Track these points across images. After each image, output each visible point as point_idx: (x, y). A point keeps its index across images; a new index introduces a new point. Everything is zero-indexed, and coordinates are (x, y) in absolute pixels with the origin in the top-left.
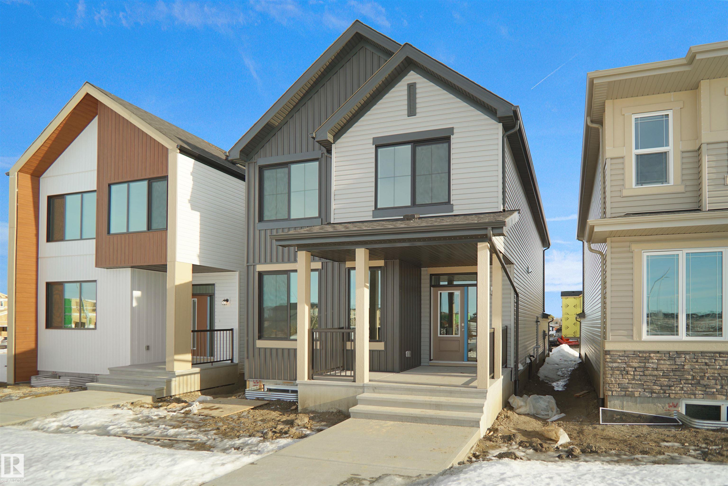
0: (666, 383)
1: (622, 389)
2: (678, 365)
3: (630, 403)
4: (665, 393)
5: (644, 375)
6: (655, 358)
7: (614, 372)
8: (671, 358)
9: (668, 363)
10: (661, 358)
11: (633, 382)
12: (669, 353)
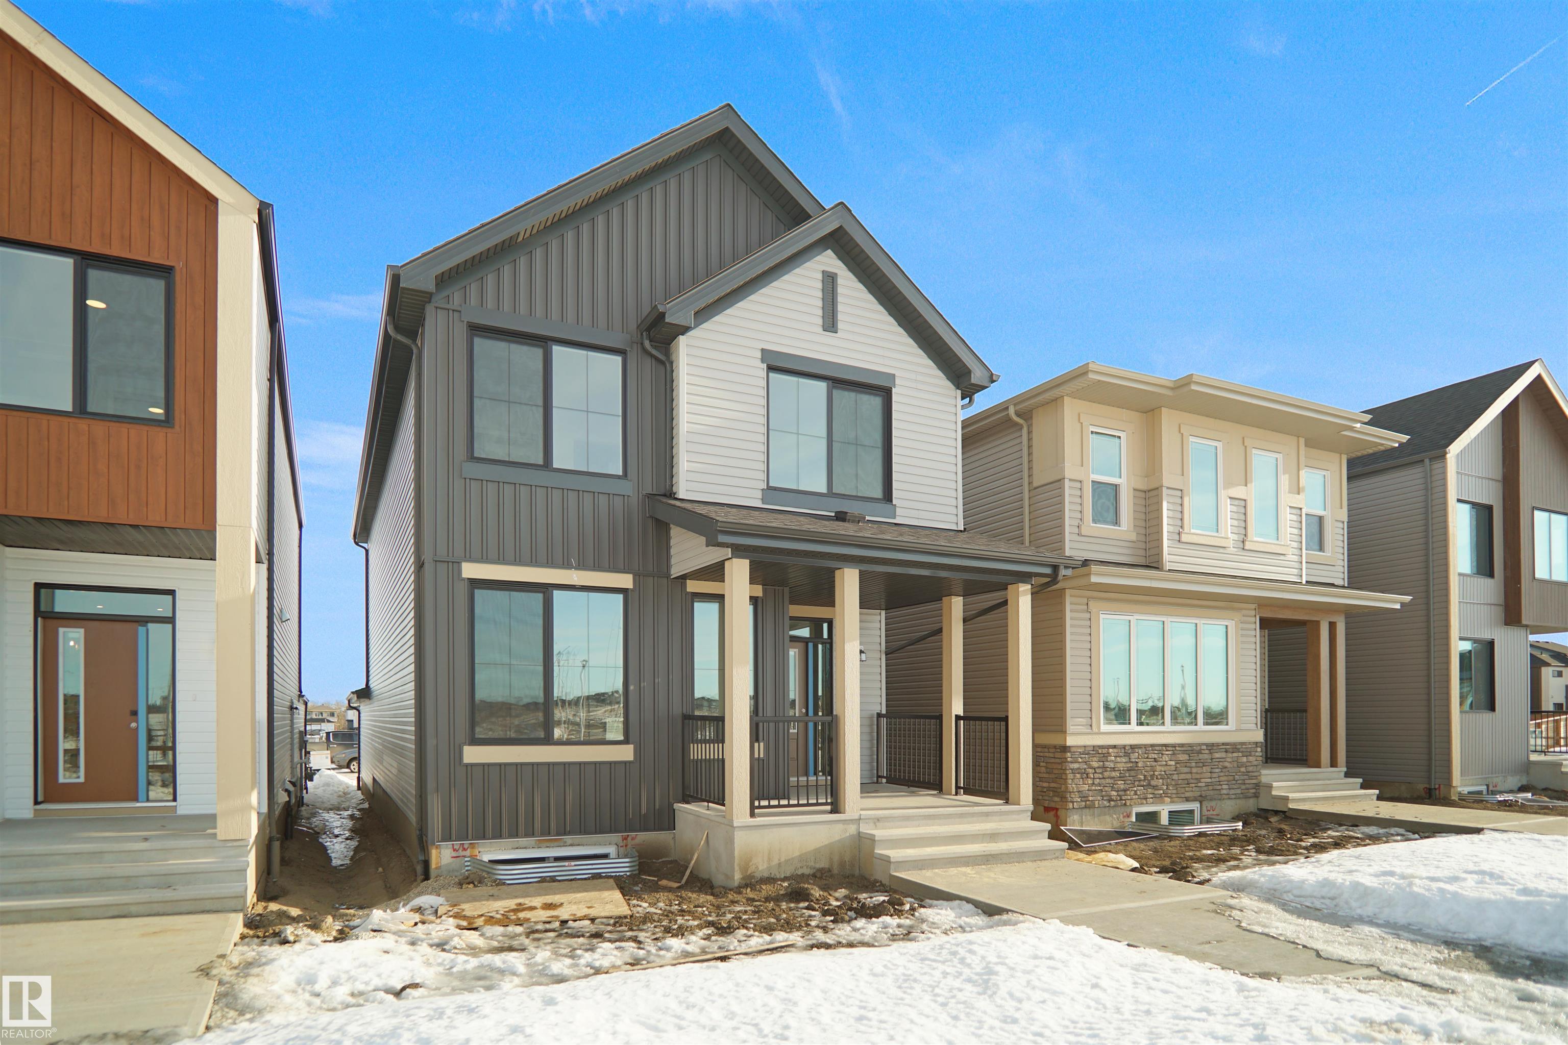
0: (1122, 787)
1: (1083, 799)
2: (1132, 762)
3: (1089, 818)
4: (1121, 800)
5: (1104, 778)
6: (1113, 754)
7: (1075, 776)
8: (1127, 754)
9: (1124, 760)
10: (1117, 755)
11: (1093, 788)
12: (1124, 747)
